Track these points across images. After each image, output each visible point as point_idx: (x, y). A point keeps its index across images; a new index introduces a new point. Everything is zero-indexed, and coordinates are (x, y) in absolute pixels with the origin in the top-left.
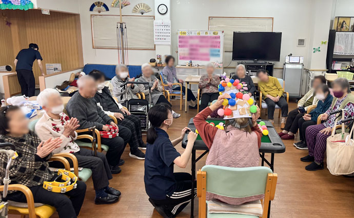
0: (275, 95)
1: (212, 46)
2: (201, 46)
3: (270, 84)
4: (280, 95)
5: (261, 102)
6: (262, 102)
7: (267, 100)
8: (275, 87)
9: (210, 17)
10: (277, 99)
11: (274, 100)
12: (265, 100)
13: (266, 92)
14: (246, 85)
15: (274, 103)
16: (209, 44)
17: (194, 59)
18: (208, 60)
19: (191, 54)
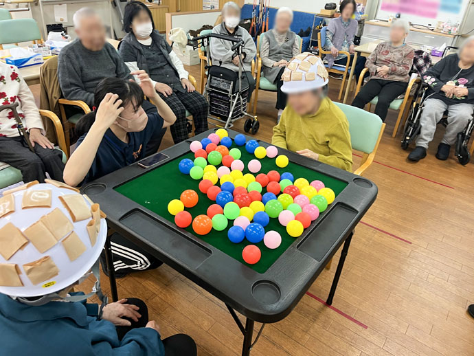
17: (408, 11)
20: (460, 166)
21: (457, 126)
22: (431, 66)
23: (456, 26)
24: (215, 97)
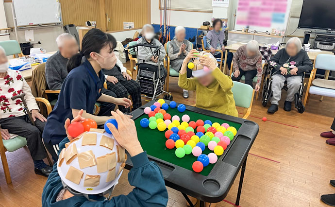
1: (276, 10)
2: (263, 10)
5: (309, 84)
16: (273, 7)
17: (253, 24)
18: (269, 25)
19: (250, 18)
20: (299, 114)
21: (293, 90)
22: (272, 55)
23: (283, 31)
24: (144, 82)
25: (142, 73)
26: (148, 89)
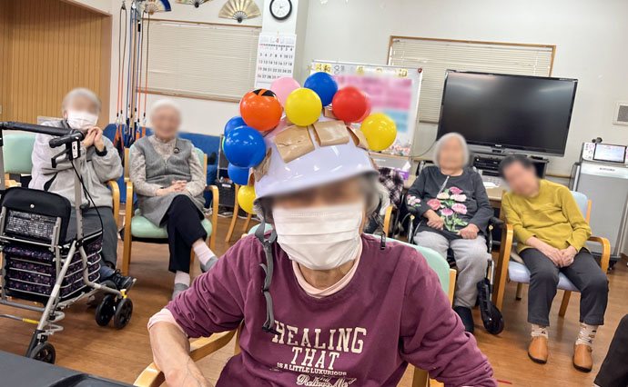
0: (561, 243)
3: (544, 206)
4: (577, 245)
5: (506, 257)
6: (512, 259)
7: (528, 256)
8: (558, 217)
9: (393, 37)
10: (567, 256)
11: (555, 259)
12: (521, 255)
13: (526, 227)
14: (463, 198)
15: (555, 271)
24: (18, 256)
25: (12, 221)
26: (33, 278)
